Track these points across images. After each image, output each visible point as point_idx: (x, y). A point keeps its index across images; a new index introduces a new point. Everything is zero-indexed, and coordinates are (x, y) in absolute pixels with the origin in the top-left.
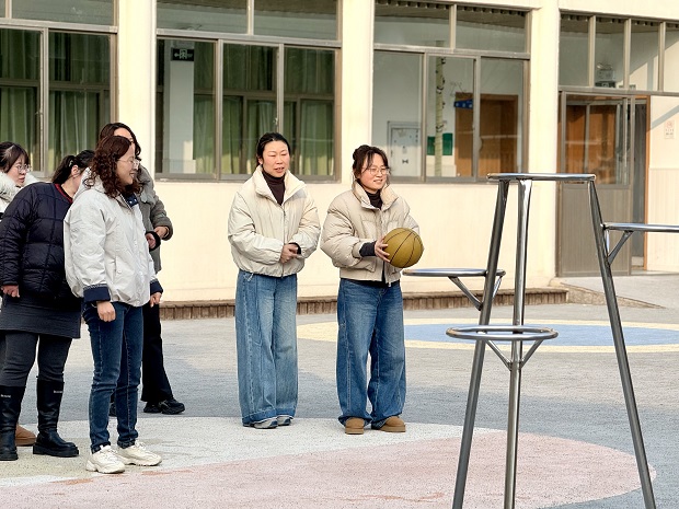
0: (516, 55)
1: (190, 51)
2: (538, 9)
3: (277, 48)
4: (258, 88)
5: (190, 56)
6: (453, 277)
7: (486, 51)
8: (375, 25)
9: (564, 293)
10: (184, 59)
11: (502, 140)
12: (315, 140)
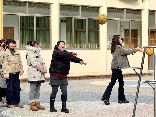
0: (139, 20)
1: (65, 20)
2: (144, 10)
3: (86, 19)
4: (80, 28)
5: (65, 21)
6: (134, 69)
7: (132, 19)
8: (108, 14)
9: (151, 74)
10: (64, 22)
11: (134, 39)
12: (93, 40)
